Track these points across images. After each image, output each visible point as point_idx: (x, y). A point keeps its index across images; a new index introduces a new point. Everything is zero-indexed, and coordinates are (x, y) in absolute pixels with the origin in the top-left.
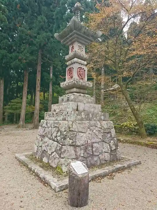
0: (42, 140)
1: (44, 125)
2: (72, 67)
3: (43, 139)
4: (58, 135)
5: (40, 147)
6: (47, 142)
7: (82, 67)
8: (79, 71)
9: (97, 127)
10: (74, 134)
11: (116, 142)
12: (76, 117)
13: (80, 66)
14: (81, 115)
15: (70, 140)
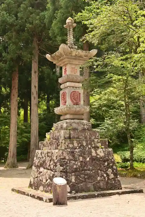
0: (38, 171)
1: (39, 155)
2: (65, 92)
3: (38, 169)
4: (51, 164)
5: (36, 177)
6: (42, 172)
7: (76, 90)
8: (73, 95)
9: (91, 155)
10: (65, 162)
11: (115, 171)
12: (67, 146)
13: (73, 90)
14: (73, 144)
15: (61, 167)
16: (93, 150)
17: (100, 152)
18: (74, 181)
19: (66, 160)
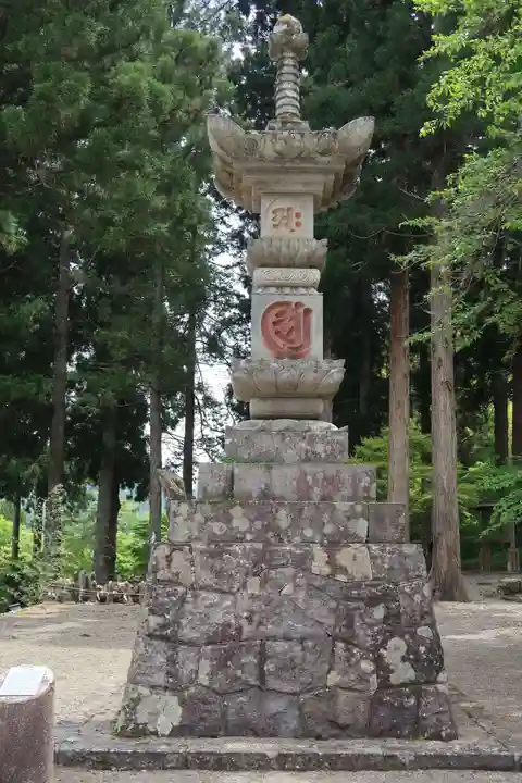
7: (289, 298)
8: (275, 319)
9: (307, 570)
10: (173, 595)
11: (422, 649)
12: (201, 528)
13: (279, 299)
14: (228, 520)
15: (152, 618)
16: (318, 550)
17: (355, 558)
18: (206, 683)
19: (181, 589)
